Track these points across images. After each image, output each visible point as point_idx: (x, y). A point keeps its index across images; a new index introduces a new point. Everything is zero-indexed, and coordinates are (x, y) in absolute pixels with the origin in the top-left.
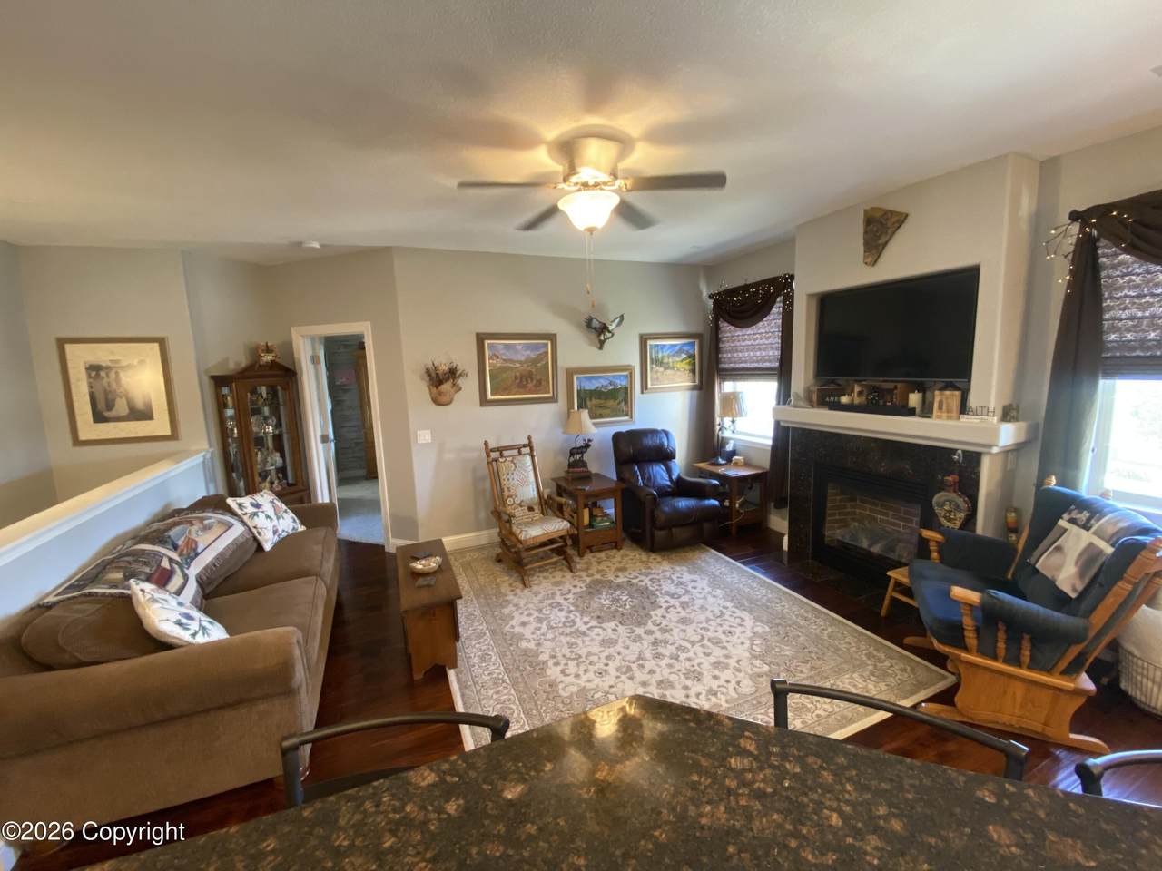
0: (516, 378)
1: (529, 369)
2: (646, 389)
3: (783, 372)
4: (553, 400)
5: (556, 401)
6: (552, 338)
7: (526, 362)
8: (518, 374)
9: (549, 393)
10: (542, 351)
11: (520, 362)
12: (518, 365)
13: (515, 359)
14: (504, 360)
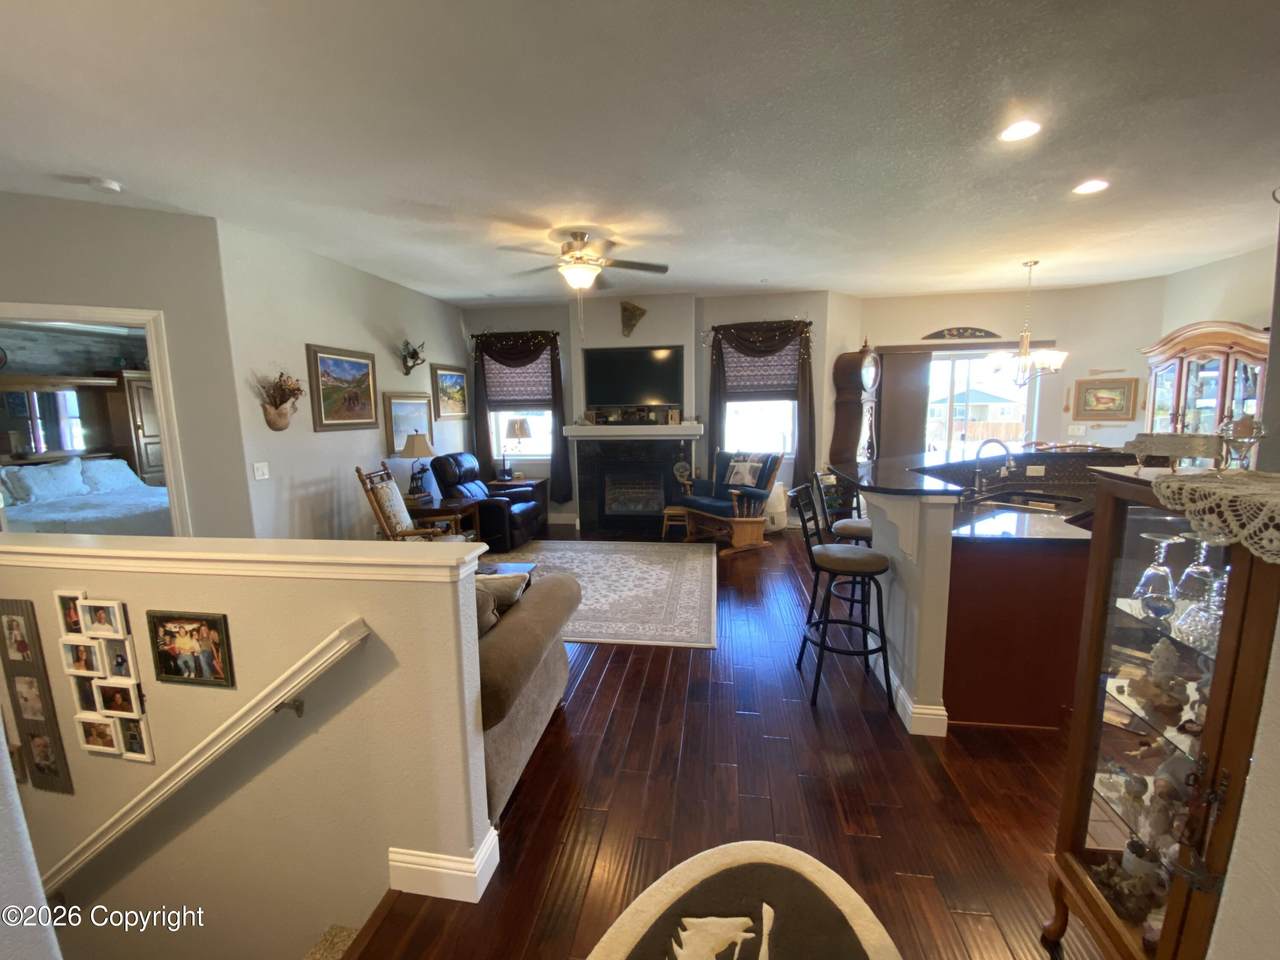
0: (345, 399)
1: (354, 390)
2: (439, 416)
3: (556, 402)
4: (374, 425)
5: (378, 428)
6: (371, 357)
7: (353, 382)
8: (346, 396)
9: (371, 418)
10: (365, 370)
11: (347, 382)
12: (346, 385)
13: (343, 378)
14: (335, 378)
